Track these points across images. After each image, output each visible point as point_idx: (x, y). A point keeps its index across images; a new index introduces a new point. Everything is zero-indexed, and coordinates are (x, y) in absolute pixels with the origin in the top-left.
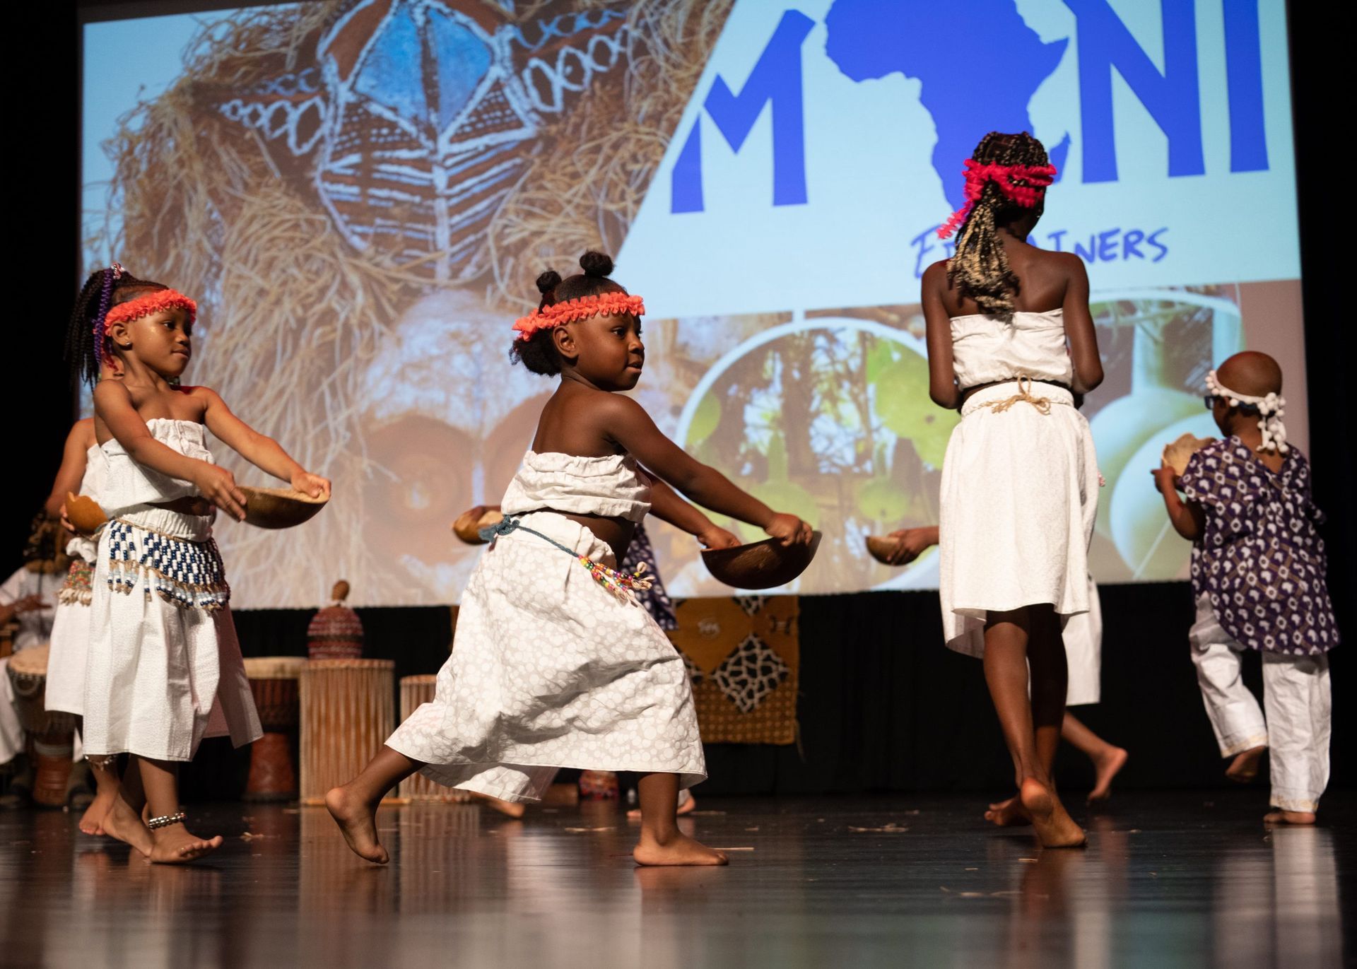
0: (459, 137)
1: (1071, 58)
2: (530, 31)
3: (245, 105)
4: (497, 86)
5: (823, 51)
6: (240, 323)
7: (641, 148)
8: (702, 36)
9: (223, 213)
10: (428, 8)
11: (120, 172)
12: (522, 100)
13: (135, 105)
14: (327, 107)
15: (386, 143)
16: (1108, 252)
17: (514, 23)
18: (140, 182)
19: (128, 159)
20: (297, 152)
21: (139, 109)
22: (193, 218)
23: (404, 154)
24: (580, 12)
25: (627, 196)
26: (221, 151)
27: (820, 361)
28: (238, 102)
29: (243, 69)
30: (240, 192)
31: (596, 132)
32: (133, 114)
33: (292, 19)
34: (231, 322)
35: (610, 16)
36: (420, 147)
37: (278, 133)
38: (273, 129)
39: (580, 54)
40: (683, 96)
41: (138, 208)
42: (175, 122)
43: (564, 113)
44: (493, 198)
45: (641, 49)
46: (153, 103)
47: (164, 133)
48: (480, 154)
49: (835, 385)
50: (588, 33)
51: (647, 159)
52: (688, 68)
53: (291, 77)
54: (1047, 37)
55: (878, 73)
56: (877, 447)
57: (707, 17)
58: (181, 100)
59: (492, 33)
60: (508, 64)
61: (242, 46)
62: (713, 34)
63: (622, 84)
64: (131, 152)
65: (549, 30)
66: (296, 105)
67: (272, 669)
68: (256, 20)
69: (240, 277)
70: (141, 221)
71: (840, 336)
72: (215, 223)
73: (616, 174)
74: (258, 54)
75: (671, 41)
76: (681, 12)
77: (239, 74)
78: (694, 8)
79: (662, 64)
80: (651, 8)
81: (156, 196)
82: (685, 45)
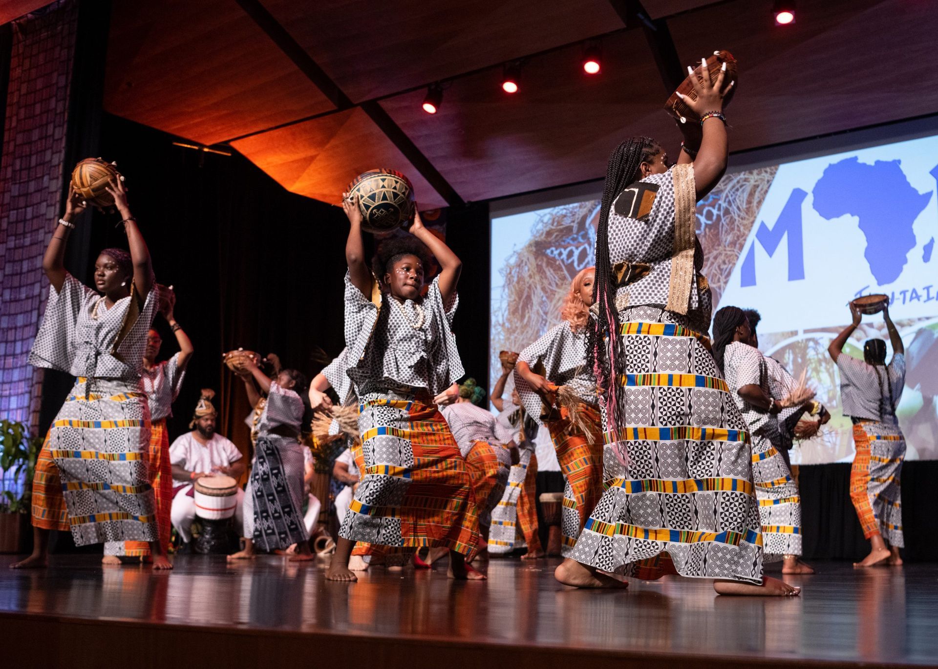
1: (934, 200)
3: (556, 249)
5: (812, 206)
7: (727, 257)
8: (755, 204)
9: (547, 297)
11: (506, 282)
13: (512, 252)
14: (590, 248)
18: (514, 286)
19: (509, 276)
21: (513, 254)
22: (535, 300)
25: (721, 280)
26: (546, 270)
27: (811, 353)
28: (553, 249)
29: (555, 234)
30: (554, 288)
32: (511, 256)
33: (575, 210)
35: (713, 198)
37: (570, 261)
38: (568, 259)
40: (746, 232)
41: (513, 297)
42: (528, 259)
45: (727, 212)
46: (519, 251)
47: (524, 264)
49: (818, 365)
51: (729, 262)
52: (748, 219)
53: (575, 236)
54: (922, 191)
55: (838, 215)
57: (757, 194)
58: (531, 249)
61: (555, 224)
62: (760, 203)
63: (718, 229)
64: (510, 273)
66: (577, 248)
68: (561, 212)
70: (514, 303)
71: (820, 341)
72: (543, 302)
73: (716, 270)
74: (561, 227)
75: (741, 207)
76: (745, 194)
77: (554, 236)
78: (751, 190)
79: (737, 218)
80: (731, 193)
81: (521, 291)
82: (747, 208)
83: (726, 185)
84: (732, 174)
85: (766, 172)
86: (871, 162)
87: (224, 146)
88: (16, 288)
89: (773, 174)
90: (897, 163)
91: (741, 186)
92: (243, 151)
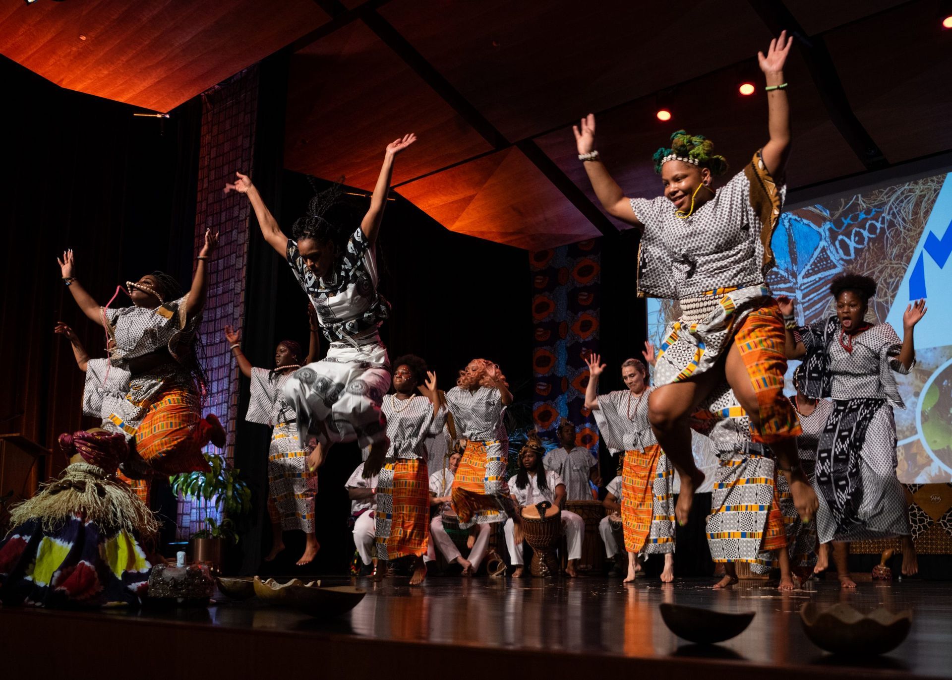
0: (807, 276)
2: (838, 223)
4: (824, 250)
7: (894, 271)
8: (922, 214)
10: (790, 219)
11: (662, 306)
12: (836, 255)
15: (774, 281)
17: (830, 221)
18: (670, 310)
23: (782, 286)
24: (861, 211)
25: (888, 295)
31: (871, 266)
35: (876, 211)
36: (789, 282)
39: (862, 231)
40: (914, 244)
43: (856, 259)
44: (824, 301)
45: (891, 224)
48: (817, 282)
50: (866, 220)
51: (896, 276)
52: (915, 230)
57: (923, 205)
59: (820, 226)
60: (828, 239)
62: (927, 213)
63: (884, 242)
65: (847, 222)
73: (882, 284)
75: (906, 219)
76: (910, 204)
78: (917, 201)
79: (902, 230)
80: (896, 204)
82: (913, 219)
83: (889, 197)
84: (895, 185)
85: (933, 181)
88: (211, 333)
89: (940, 183)
91: (906, 198)
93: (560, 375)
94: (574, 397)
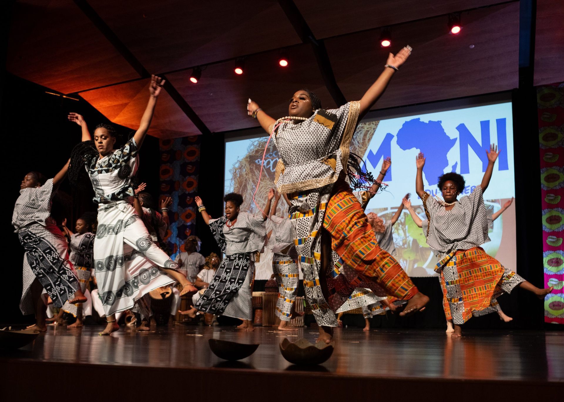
1: (458, 143)
3: (261, 160)
5: (396, 143)
6: (259, 212)
8: (367, 140)
9: (255, 186)
11: (233, 177)
13: (237, 161)
16: (467, 192)
18: (237, 179)
19: (235, 174)
20: (272, 171)
22: (249, 187)
26: (255, 171)
28: (259, 160)
29: (261, 152)
30: (259, 181)
32: (236, 163)
34: (257, 212)
37: (268, 167)
38: (267, 166)
40: (362, 155)
41: (237, 185)
42: (245, 165)
46: (241, 160)
47: (243, 167)
52: (363, 148)
53: (271, 153)
54: (452, 138)
55: (409, 148)
56: (408, 241)
57: (368, 135)
58: (247, 159)
61: (261, 147)
62: (369, 140)
64: (235, 172)
66: (272, 160)
67: (259, 294)
68: (264, 140)
69: (259, 201)
70: (237, 188)
72: (254, 188)
75: (359, 142)
76: (362, 135)
77: (260, 153)
78: (365, 133)
79: (357, 147)
81: (241, 182)
82: (362, 142)
85: (373, 124)
86: (427, 121)
87: (76, 95)
89: (376, 125)
90: (439, 122)
91: (360, 131)
92: (85, 99)
93: (174, 211)
94: (181, 224)
